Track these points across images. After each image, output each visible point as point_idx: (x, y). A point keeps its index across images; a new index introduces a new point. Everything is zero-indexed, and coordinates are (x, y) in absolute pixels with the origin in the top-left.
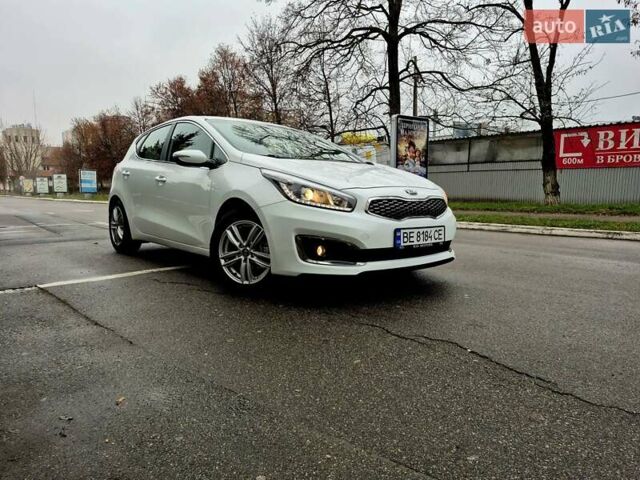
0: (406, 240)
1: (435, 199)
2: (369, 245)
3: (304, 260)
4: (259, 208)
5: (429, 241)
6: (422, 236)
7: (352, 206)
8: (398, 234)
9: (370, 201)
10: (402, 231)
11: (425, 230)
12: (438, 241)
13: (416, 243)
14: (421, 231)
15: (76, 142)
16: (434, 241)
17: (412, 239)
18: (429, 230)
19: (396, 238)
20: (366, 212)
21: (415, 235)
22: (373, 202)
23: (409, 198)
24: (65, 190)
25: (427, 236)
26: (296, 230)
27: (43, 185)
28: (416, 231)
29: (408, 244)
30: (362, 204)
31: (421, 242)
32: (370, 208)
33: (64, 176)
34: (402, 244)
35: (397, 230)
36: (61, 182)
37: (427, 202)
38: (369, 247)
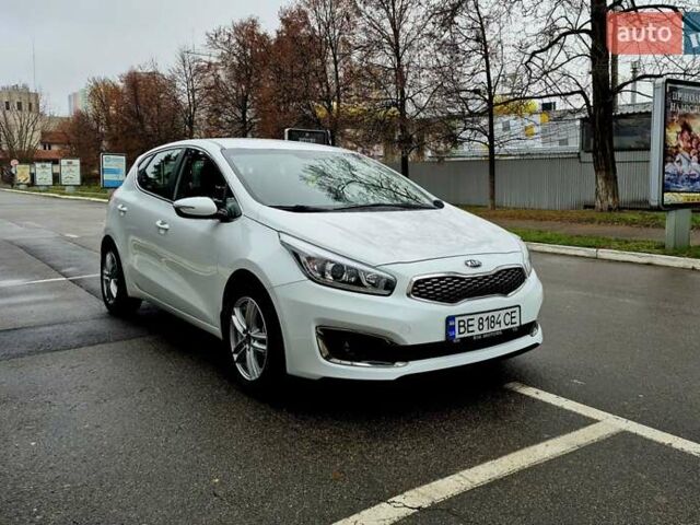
0: (462, 330)
1: (508, 270)
2: (411, 340)
3: (327, 358)
4: (272, 288)
5: (497, 328)
6: (485, 323)
7: (389, 286)
8: (451, 324)
9: (415, 280)
10: (457, 319)
11: (490, 314)
12: (510, 326)
13: (478, 332)
14: (485, 316)
15: (91, 111)
16: (504, 327)
17: (470, 329)
18: (496, 314)
19: (449, 328)
20: (408, 295)
21: (476, 323)
22: (418, 282)
23: (468, 272)
24: (79, 183)
25: (492, 321)
26: (317, 320)
27: (44, 174)
28: (477, 317)
29: (466, 335)
30: (403, 286)
31: (485, 331)
32: (413, 291)
33: (77, 162)
34: (457, 336)
35: (450, 319)
36: (71, 171)
37: (495, 275)
38: (410, 343)
